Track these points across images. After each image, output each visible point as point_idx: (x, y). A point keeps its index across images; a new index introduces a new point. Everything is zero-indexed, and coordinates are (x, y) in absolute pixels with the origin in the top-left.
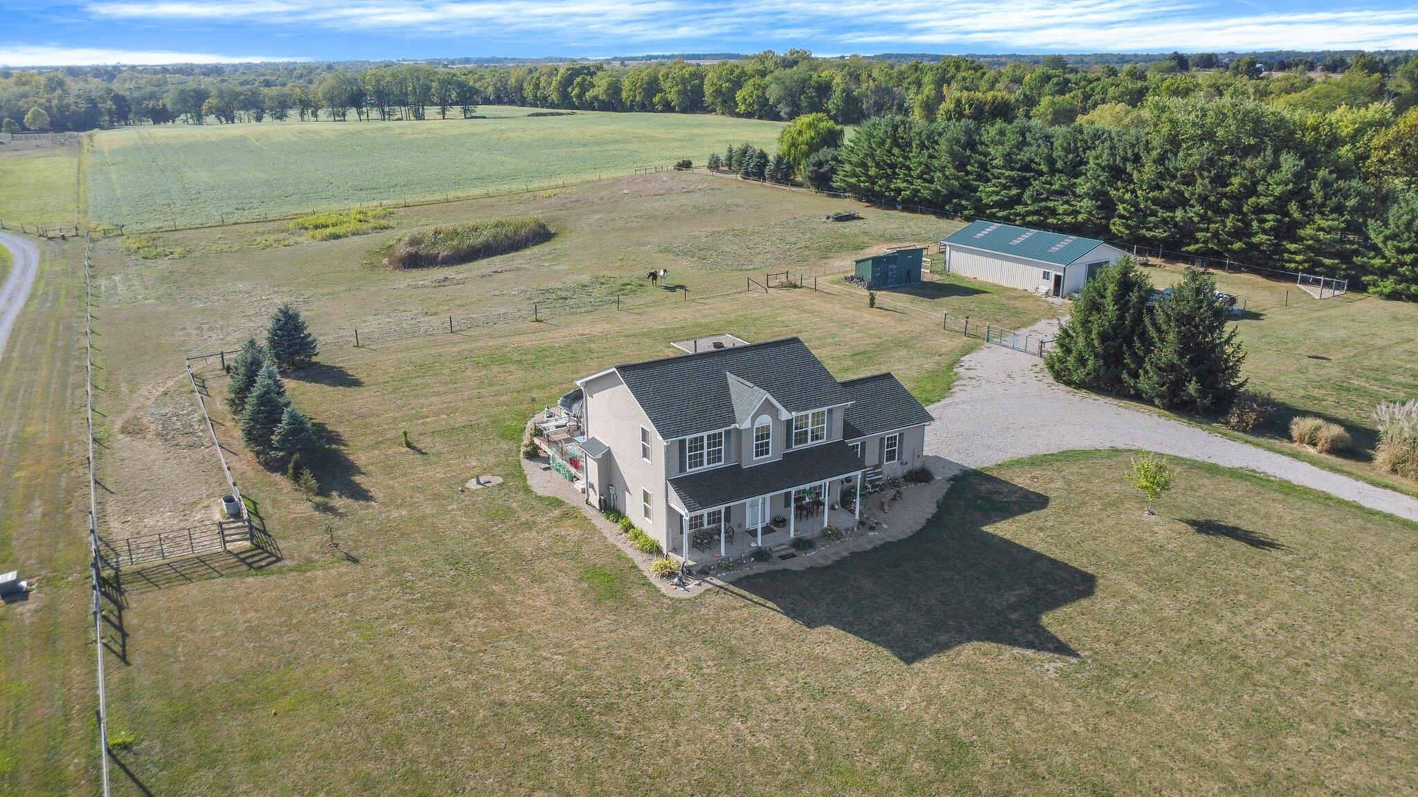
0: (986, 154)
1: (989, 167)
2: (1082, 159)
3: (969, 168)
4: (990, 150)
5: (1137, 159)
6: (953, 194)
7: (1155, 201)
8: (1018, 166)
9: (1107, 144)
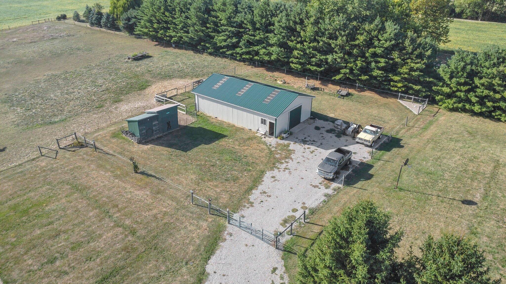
0: (217, 17)
1: (219, 25)
2: (270, 22)
3: (208, 25)
4: (218, 14)
5: (302, 22)
6: (201, 40)
7: (315, 49)
8: (235, 25)
9: (284, 13)
